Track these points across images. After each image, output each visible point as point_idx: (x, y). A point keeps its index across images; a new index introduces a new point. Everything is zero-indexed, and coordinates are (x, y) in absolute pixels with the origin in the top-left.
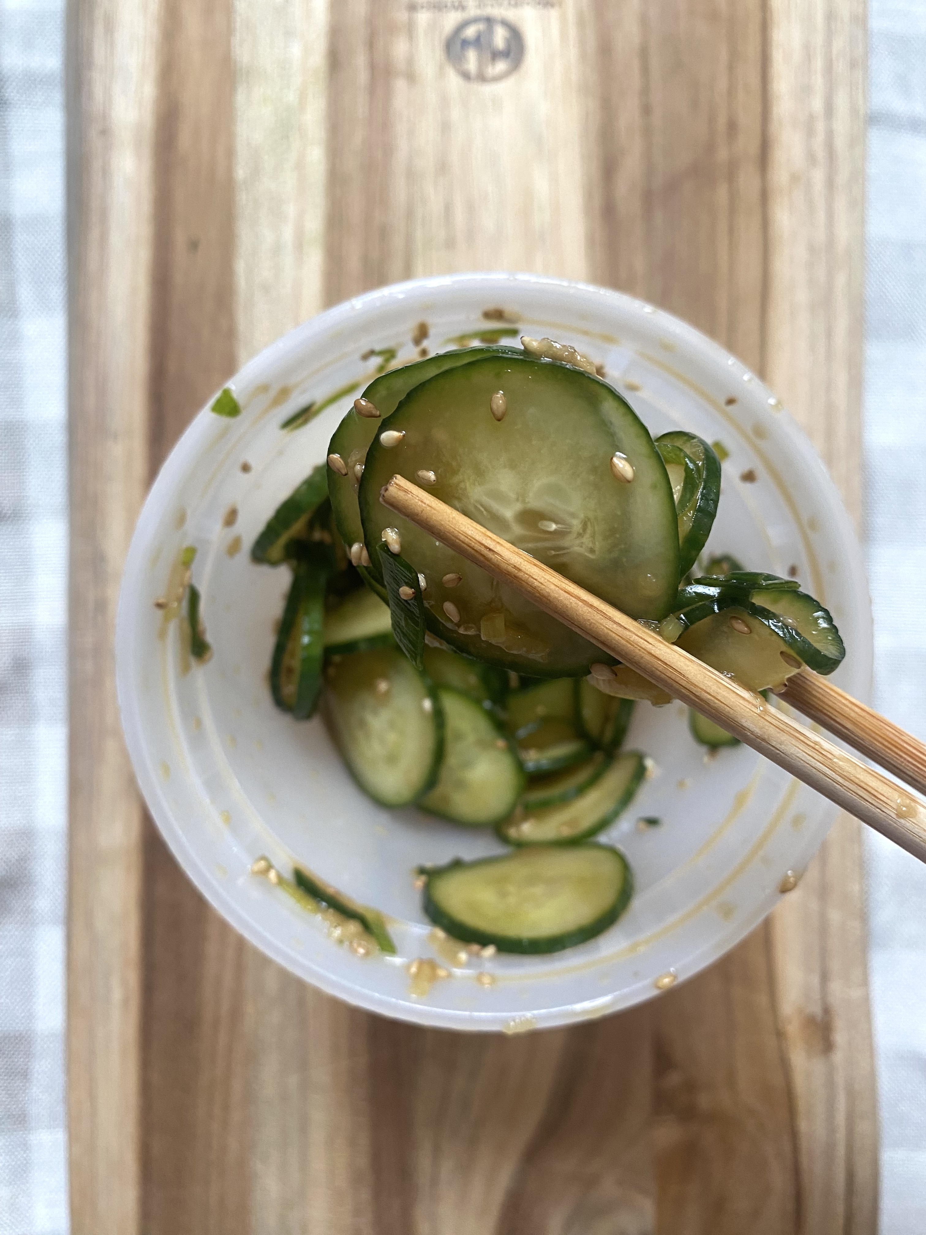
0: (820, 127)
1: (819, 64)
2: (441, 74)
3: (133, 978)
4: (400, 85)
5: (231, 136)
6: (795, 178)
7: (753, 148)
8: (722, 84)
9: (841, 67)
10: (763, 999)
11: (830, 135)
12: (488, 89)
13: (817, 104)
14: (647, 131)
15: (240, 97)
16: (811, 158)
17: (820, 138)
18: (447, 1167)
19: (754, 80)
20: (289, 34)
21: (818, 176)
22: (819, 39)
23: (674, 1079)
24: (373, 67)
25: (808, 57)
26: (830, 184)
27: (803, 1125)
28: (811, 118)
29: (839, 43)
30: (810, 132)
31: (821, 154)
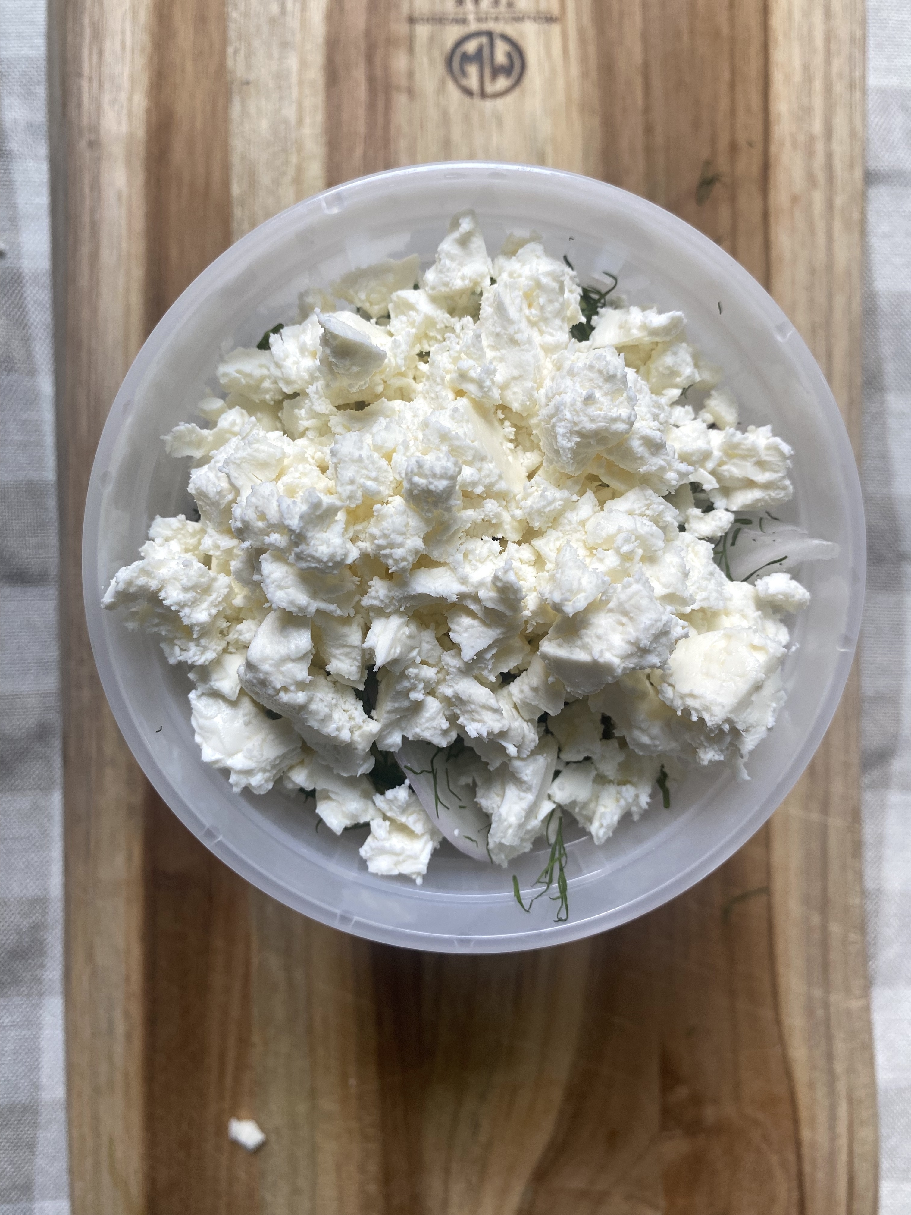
0: (820, 147)
1: (818, 85)
2: (441, 88)
3: (136, 1010)
4: (401, 100)
5: (226, 148)
6: (795, 199)
7: (755, 169)
8: (724, 104)
9: (839, 88)
10: (767, 1013)
11: (829, 156)
12: (488, 105)
13: (817, 126)
14: (649, 150)
15: (236, 110)
16: (811, 178)
17: (819, 159)
18: (457, 1189)
19: (755, 99)
20: (285, 45)
21: (818, 198)
22: (819, 59)
23: (682, 1093)
24: (371, 80)
25: (808, 78)
26: (830, 205)
27: (806, 1134)
28: (812, 139)
29: (837, 64)
30: (810, 153)
31: (821, 176)
